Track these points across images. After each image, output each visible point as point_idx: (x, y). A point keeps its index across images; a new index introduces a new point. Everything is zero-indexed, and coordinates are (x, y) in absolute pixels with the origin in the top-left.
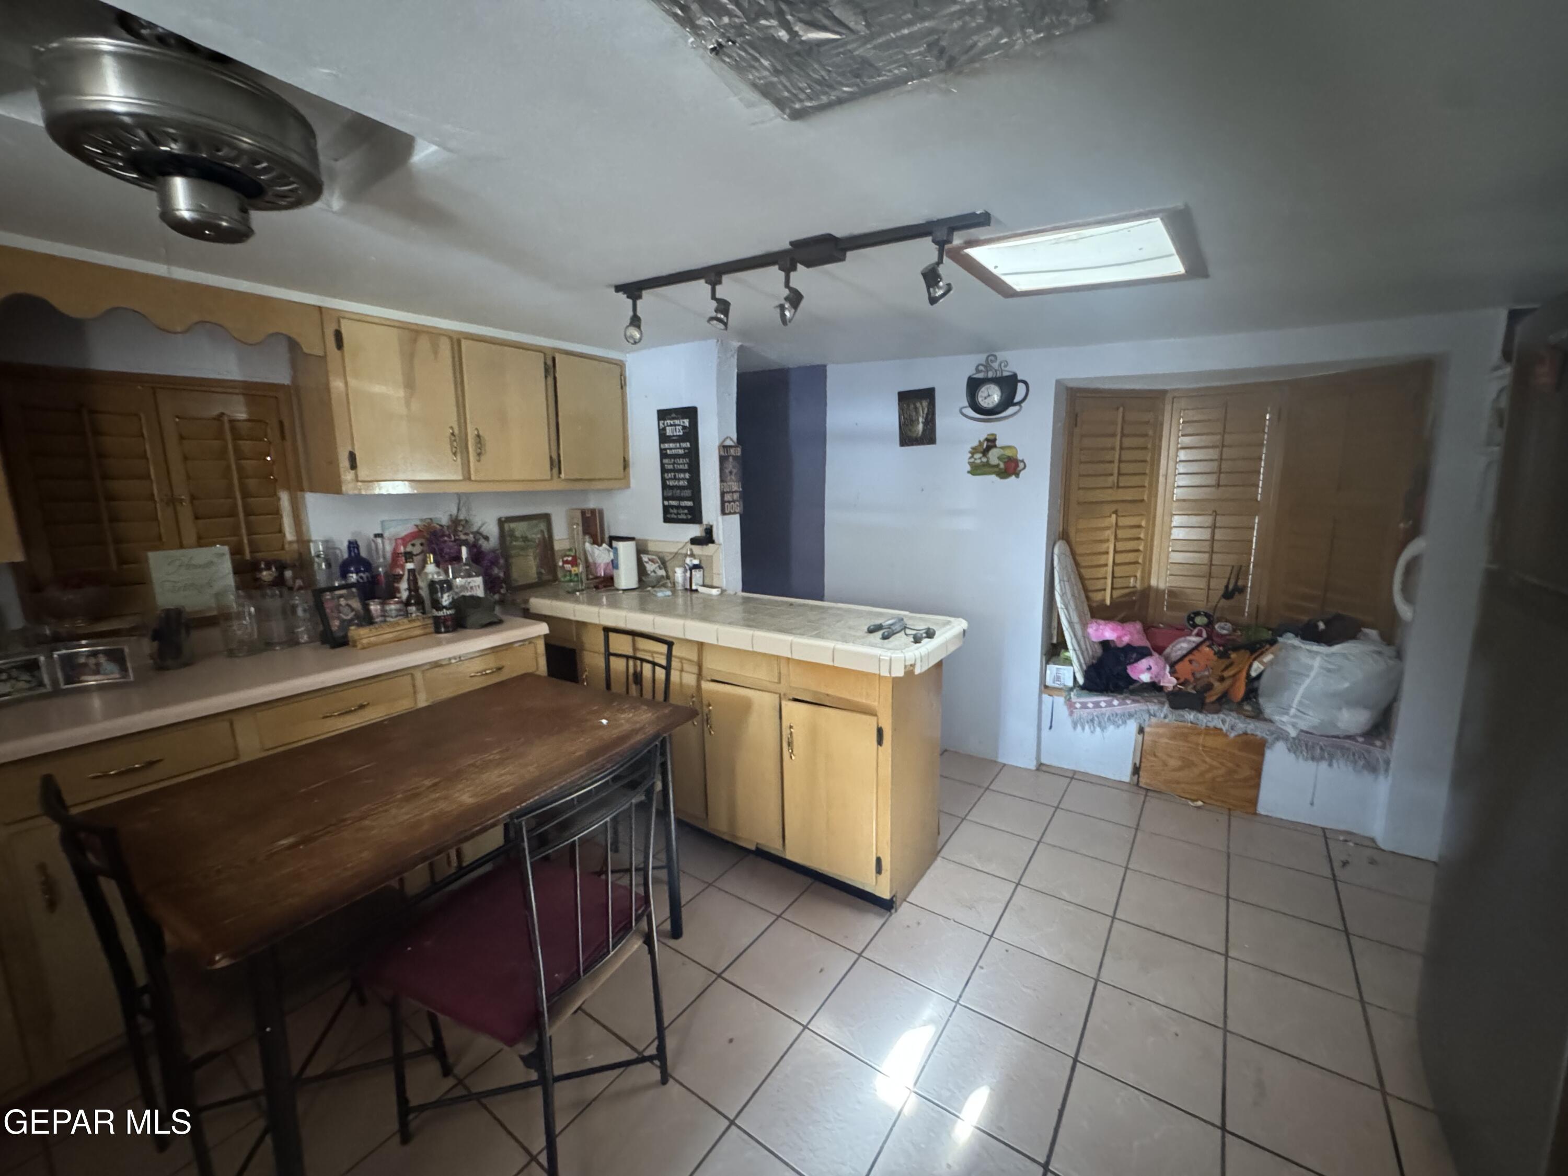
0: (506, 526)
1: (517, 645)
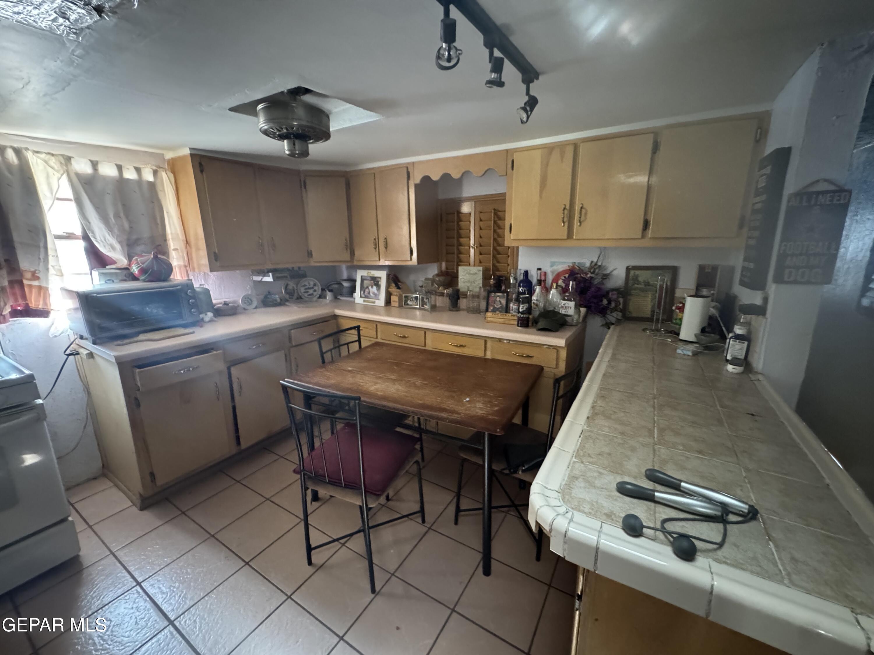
0: (632, 273)
1: (545, 347)
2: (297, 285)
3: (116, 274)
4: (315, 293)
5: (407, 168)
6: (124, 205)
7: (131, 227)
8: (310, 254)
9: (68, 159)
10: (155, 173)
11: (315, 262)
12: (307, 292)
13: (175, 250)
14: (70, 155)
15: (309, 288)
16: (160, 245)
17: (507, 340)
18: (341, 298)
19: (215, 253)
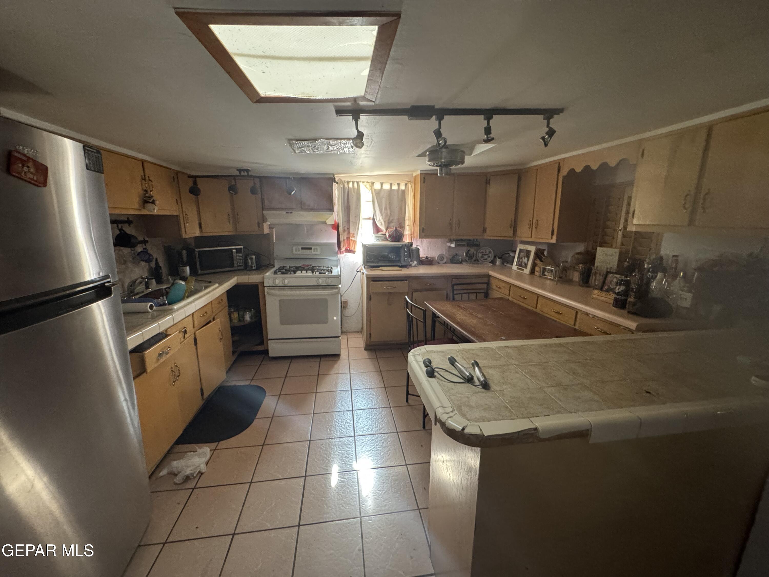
2: (477, 251)
3: (381, 237)
4: (489, 259)
5: (559, 164)
6: (389, 203)
7: (391, 214)
8: (485, 230)
9: (373, 183)
10: (406, 185)
11: (487, 236)
12: (483, 257)
13: (408, 225)
14: (374, 181)
15: (485, 255)
16: (401, 223)
17: (592, 315)
18: (507, 265)
19: (423, 228)
